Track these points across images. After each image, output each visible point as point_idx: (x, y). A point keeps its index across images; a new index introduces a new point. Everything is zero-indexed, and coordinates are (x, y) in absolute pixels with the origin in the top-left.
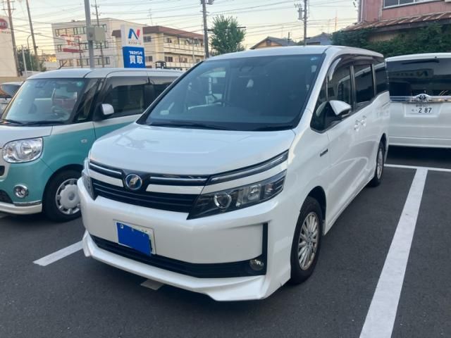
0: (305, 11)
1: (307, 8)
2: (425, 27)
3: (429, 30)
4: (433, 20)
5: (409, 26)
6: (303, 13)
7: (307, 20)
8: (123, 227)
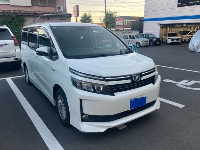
2: (9, 15)
3: (11, 17)
8: (133, 100)
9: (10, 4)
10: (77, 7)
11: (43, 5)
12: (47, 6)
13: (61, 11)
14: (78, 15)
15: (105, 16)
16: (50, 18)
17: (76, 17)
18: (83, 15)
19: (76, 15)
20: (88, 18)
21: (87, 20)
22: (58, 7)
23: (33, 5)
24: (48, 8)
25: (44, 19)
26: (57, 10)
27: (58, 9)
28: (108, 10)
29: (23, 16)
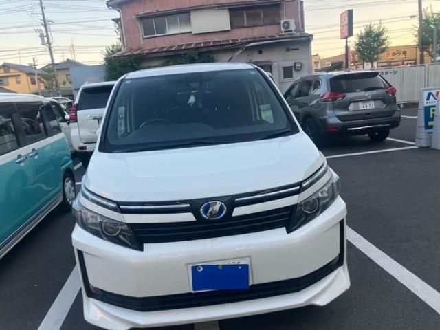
0: (47, 36)
1: (49, 34)
2: (185, 54)
3: (189, 56)
4: (190, 49)
5: (172, 54)
6: (46, 39)
7: (52, 46)
8: (202, 269)
9: (191, 32)
10: (350, 13)
11: (252, 23)
12: (262, 24)
13: (291, 31)
14: (350, 34)
15: (418, 26)
16: (263, 50)
17: (346, 38)
18: (363, 31)
19: (347, 34)
20: (375, 37)
21: (374, 41)
22: (285, 23)
23: (232, 27)
24: (263, 28)
25: (252, 54)
26: (283, 30)
27: (284, 27)
28: (429, 11)
29: (210, 52)
